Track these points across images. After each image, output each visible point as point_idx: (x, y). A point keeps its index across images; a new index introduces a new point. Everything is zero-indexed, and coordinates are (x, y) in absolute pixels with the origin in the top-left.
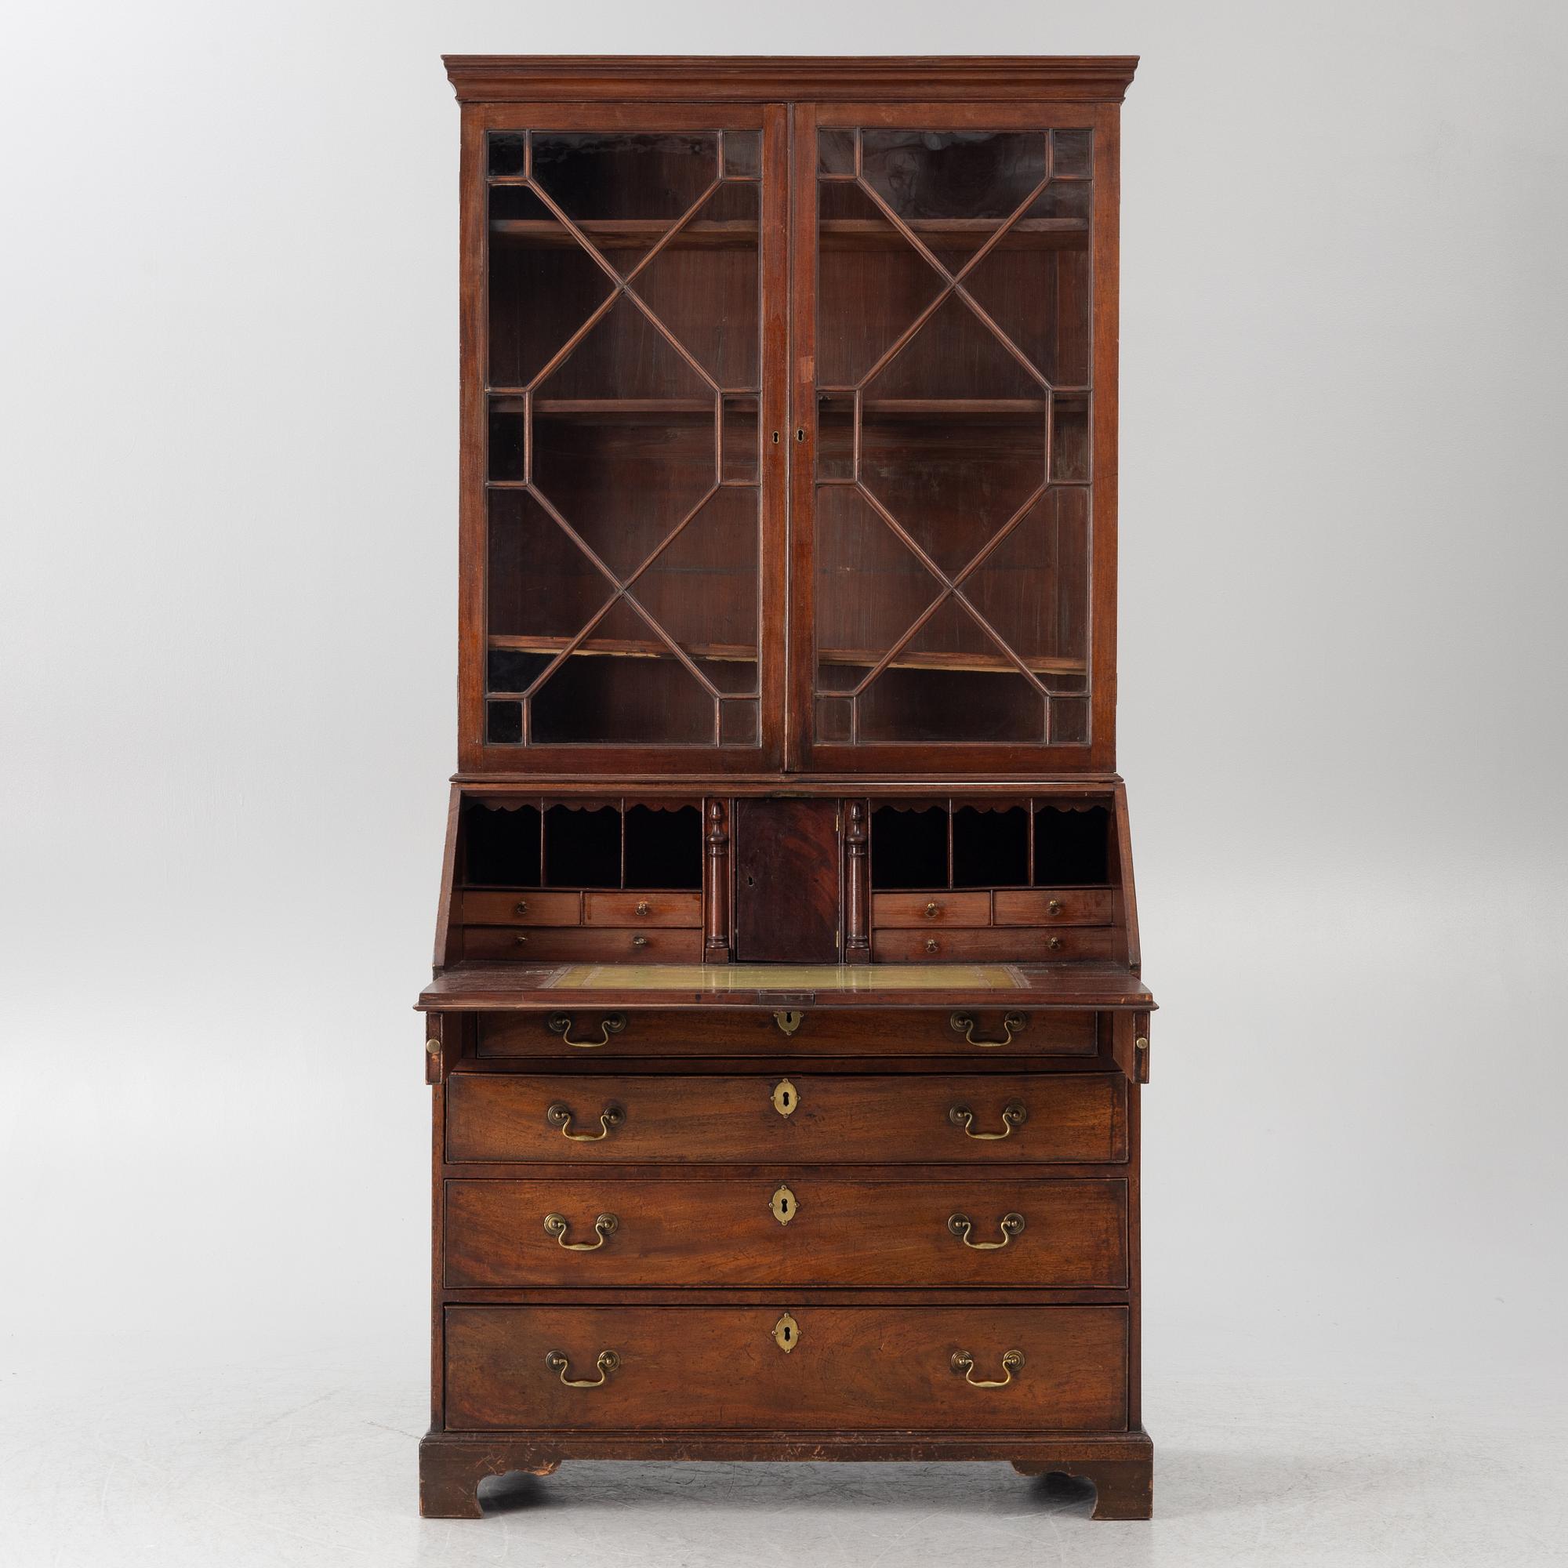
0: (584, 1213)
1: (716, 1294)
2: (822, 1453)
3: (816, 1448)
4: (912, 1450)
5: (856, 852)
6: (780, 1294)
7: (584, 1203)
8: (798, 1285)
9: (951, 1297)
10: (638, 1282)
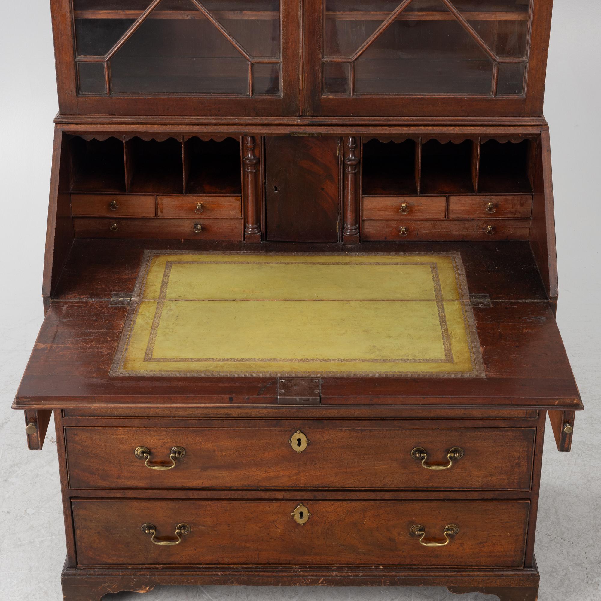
0: (162, 446)
1: (253, 492)
2: (324, 582)
3: (320, 579)
4: (383, 581)
5: (352, 170)
6: (296, 493)
7: (161, 441)
8: (309, 487)
9: (412, 495)
10: (200, 485)
